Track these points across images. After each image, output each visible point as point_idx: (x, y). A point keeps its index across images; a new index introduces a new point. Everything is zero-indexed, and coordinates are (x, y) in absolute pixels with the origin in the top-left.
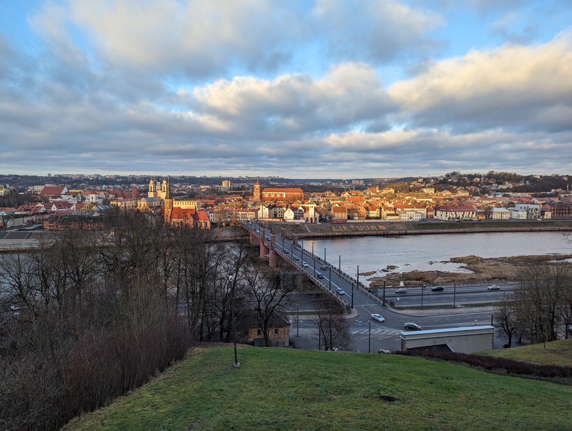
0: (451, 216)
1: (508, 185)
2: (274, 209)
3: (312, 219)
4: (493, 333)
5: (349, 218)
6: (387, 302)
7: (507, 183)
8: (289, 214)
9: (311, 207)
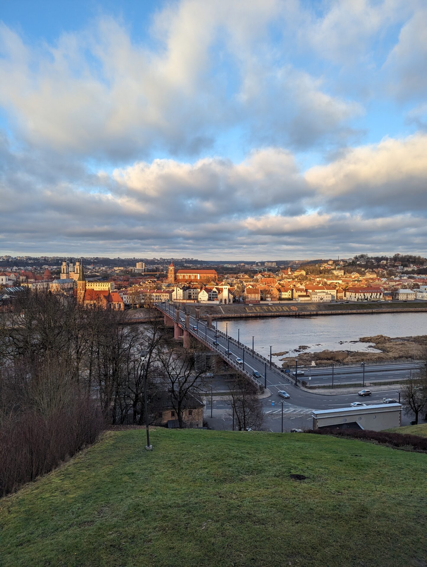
0: (360, 298)
1: (412, 267)
2: (188, 290)
3: (225, 300)
4: (401, 411)
5: (262, 299)
6: (299, 381)
7: (412, 265)
8: (203, 296)
9: (225, 288)
